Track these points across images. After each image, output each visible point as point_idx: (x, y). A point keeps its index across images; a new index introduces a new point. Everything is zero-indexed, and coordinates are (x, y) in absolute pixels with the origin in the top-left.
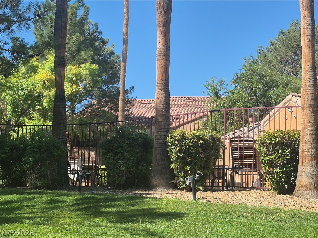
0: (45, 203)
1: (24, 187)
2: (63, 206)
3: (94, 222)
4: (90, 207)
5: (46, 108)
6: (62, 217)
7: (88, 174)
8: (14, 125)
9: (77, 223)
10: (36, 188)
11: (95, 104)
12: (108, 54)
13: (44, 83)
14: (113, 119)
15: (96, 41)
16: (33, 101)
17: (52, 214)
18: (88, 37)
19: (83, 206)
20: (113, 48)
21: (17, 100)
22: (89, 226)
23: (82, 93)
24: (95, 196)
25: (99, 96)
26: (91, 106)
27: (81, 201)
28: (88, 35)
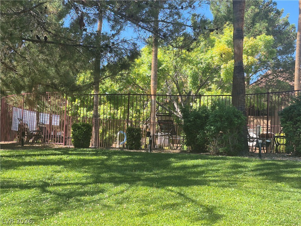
0: (228, 168)
1: (207, 153)
2: (246, 171)
3: (277, 187)
4: (271, 173)
5: (224, 79)
6: (245, 181)
7: (268, 141)
8: (194, 96)
9: (260, 187)
10: (218, 154)
11: (270, 74)
12: (283, 25)
13: (221, 56)
14: (288, 88)
15: (270, 12)
16: (211, 73)
17: (235, 178)
18: (262, 9)
19: (265, 171)
20: (288, 18)
21: (196, 73)
22: (272, 190)
23: (257, 64)
24: (276, 162)
25: (274, 66)
26: (267, 76)
27: (262, 167)
28: (262, 7)
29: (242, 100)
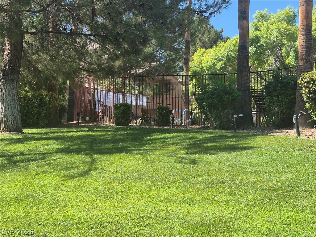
29: (245, 77)
